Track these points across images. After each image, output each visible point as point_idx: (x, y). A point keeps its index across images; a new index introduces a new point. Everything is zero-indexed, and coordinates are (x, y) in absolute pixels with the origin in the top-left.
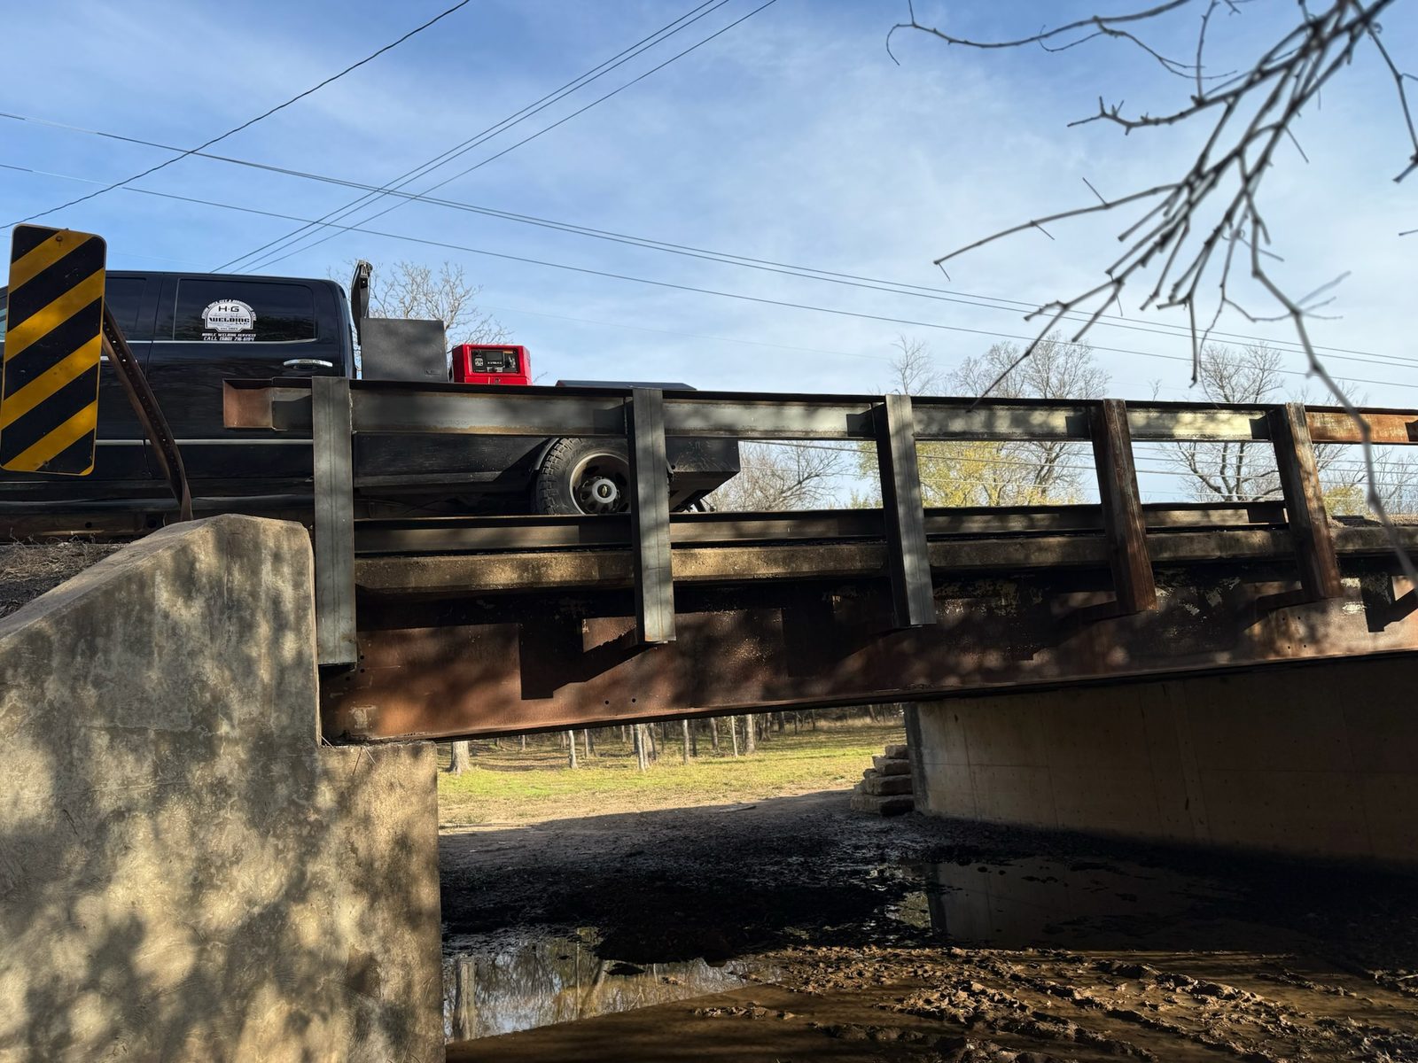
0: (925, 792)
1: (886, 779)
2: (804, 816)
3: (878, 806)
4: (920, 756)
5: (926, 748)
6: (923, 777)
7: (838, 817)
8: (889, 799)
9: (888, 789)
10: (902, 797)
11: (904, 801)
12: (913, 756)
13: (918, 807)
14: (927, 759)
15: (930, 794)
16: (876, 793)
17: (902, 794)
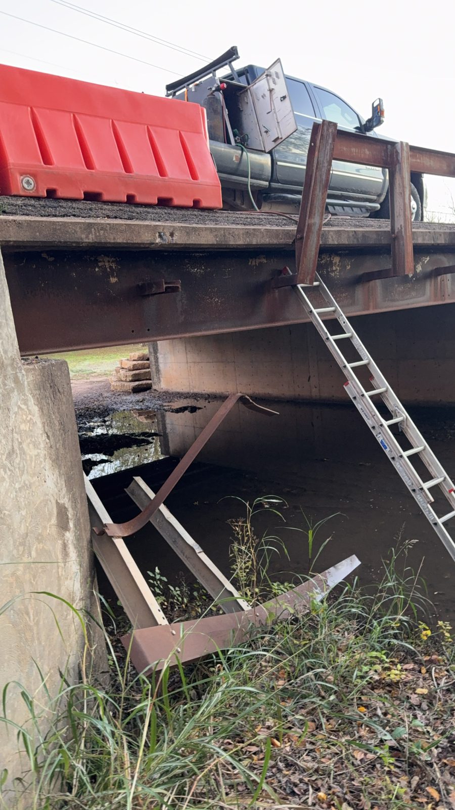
0: (159, 379)
1: (134, 372)
2: (85, 395)
3: (131, 388)
4: (157, 359)
5: (161, 354)
6: (158, 370)
7: (105, 395)
8: (137, 383)
9: (136, 378)
10: (144, 382)
11: (145, 384)
12: (152, 359)
13: (154, 387)
14: (161, 360)
15: (162, 379)
16: (128, 380)
17: (143, 380)
